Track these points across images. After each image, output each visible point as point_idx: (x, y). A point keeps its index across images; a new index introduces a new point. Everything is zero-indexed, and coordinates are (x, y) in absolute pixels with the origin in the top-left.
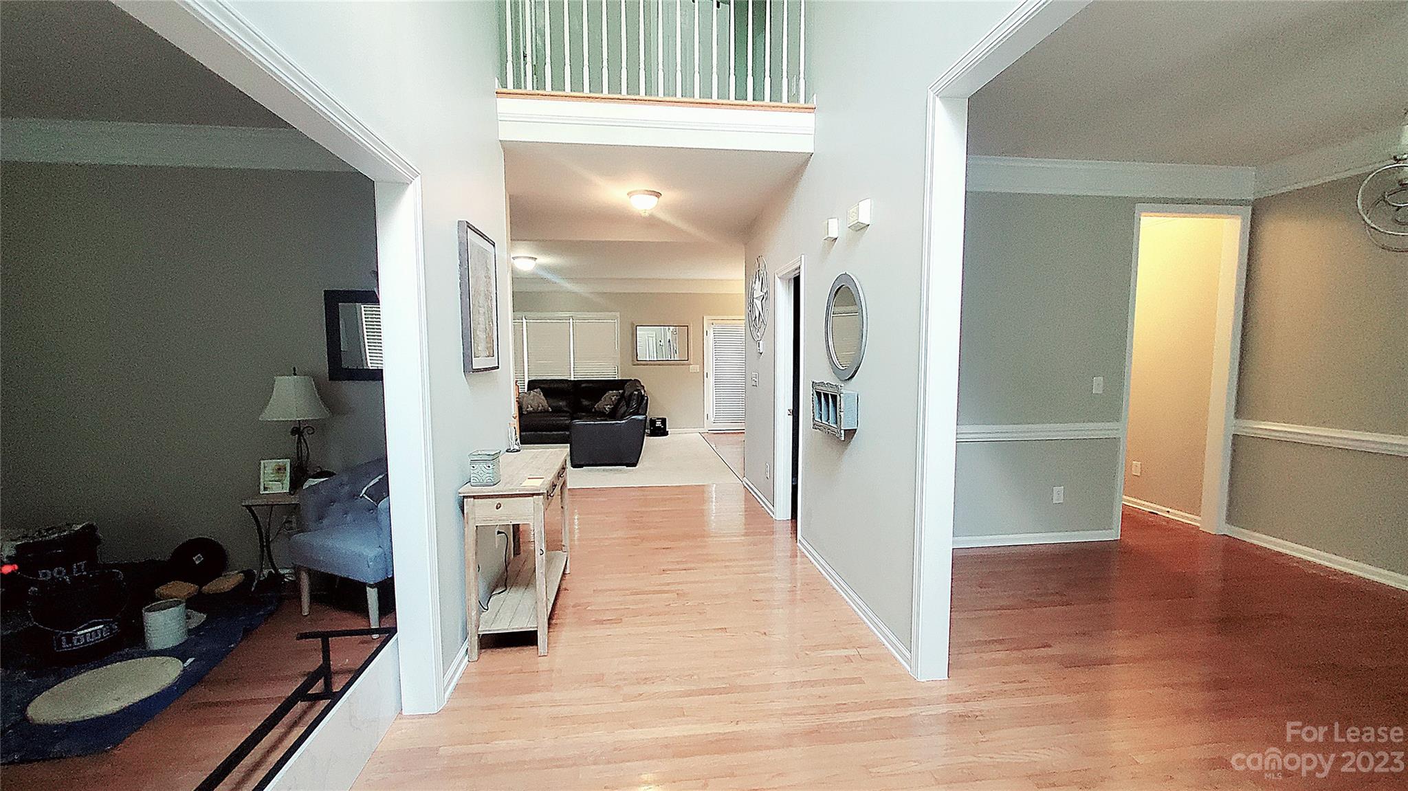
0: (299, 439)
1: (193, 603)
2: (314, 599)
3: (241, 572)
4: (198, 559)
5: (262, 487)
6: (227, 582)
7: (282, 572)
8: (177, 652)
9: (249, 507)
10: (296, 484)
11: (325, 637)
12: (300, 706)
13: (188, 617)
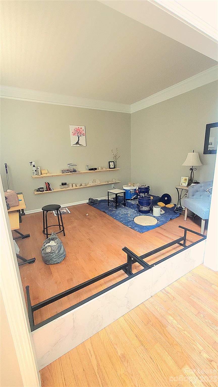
0: (192, 172)
1: (163, 208)
2: (188, 217)
3: (174, 204)
4: (166, 198)
5: (181, 184)
6: (170, 206)
7: (182, 207)
8: (157, 218)
9: (177, 188)
10: (189, 184)
11: (186, 230)
12: (177, 245)
13: (161, 211)
